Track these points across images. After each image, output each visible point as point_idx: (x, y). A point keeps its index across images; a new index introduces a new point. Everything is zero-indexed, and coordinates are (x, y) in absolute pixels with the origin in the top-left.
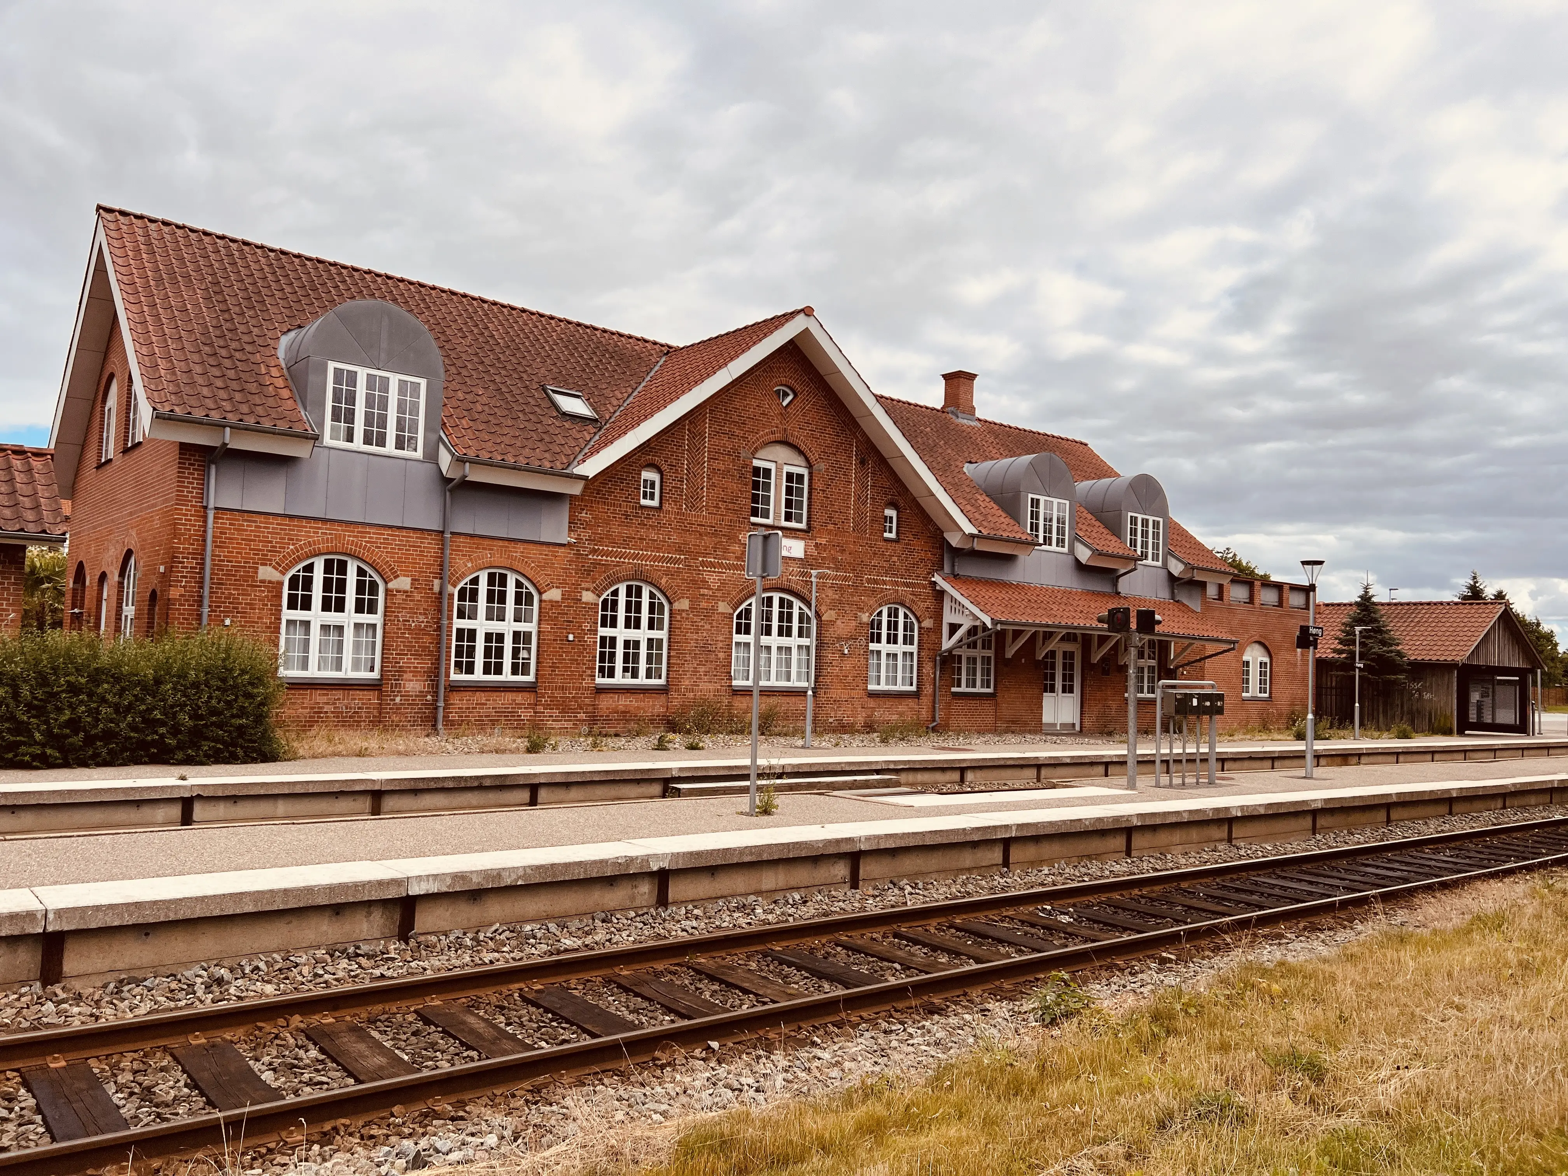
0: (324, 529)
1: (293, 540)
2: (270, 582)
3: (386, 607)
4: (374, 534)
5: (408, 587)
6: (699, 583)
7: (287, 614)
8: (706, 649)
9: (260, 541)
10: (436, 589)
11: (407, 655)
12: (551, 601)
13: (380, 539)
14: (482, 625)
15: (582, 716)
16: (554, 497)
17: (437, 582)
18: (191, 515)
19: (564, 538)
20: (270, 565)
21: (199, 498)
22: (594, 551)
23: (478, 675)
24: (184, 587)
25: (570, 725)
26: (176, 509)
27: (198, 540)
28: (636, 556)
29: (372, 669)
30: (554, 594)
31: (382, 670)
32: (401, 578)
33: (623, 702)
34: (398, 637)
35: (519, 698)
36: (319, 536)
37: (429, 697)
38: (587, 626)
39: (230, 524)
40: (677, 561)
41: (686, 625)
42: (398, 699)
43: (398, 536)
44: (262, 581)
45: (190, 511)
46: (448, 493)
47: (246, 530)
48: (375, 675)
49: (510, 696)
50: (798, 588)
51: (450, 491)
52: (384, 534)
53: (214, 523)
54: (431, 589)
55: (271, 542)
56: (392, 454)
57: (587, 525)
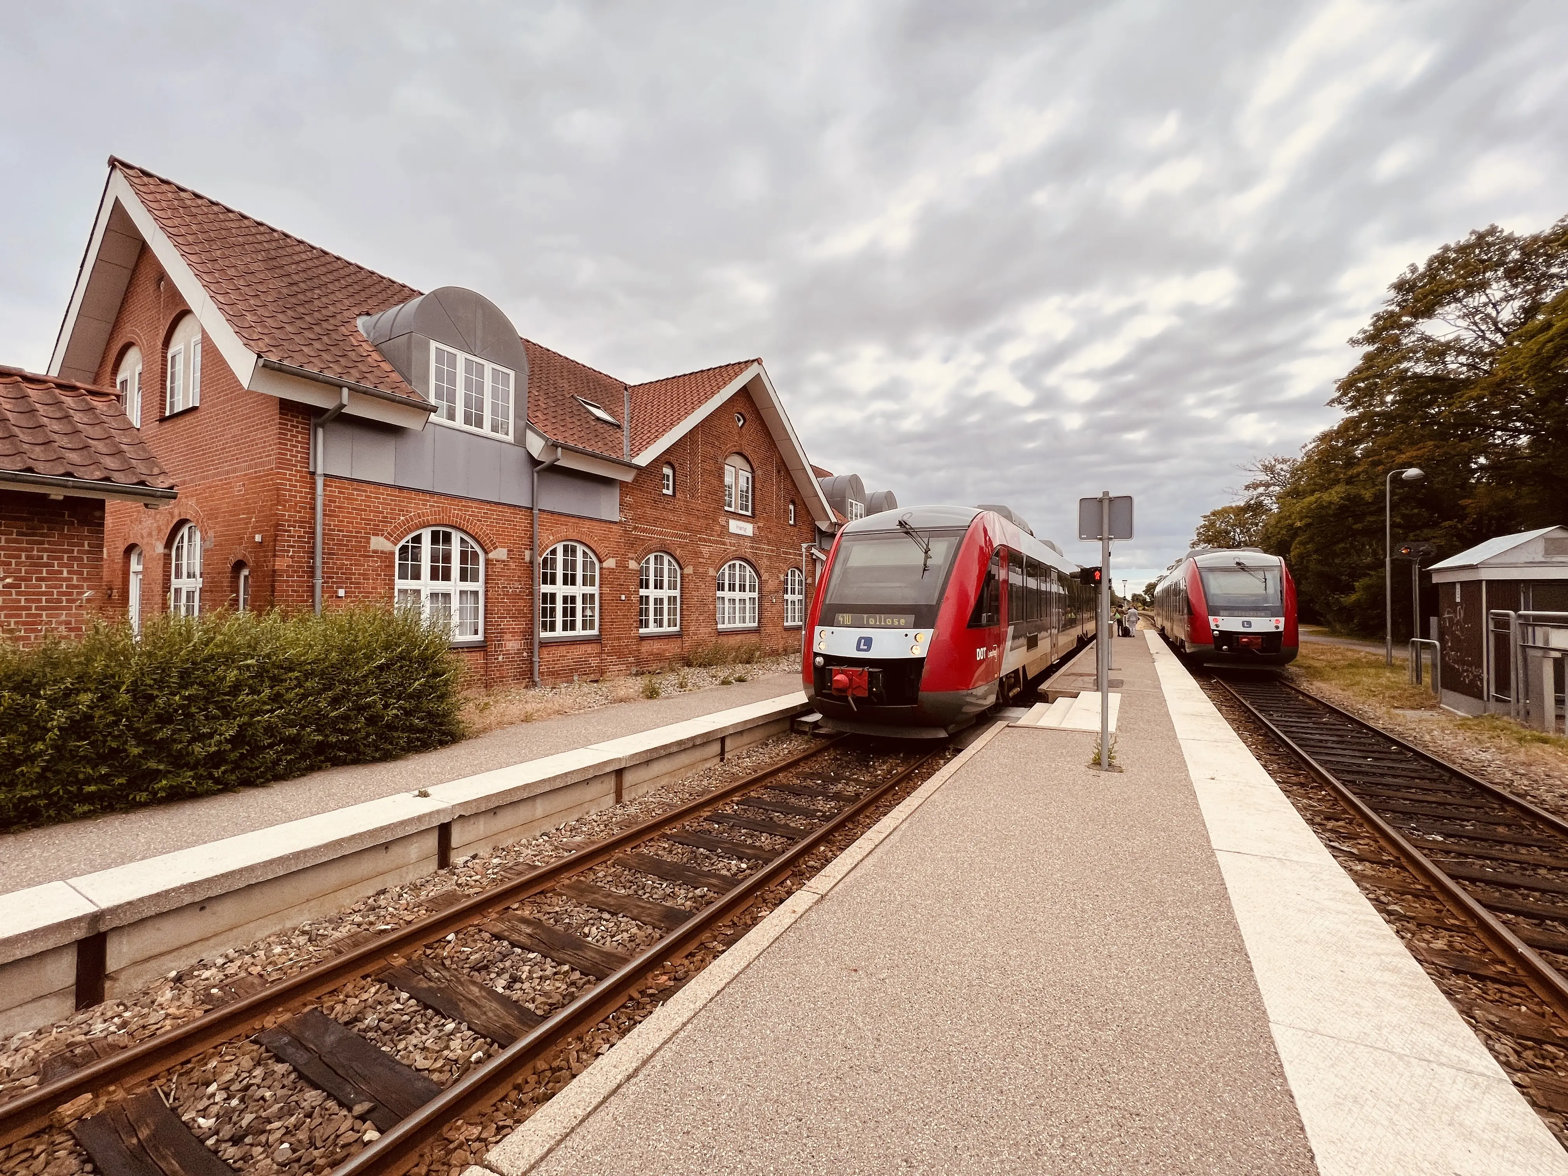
0: (432, 501)
1: (403, 511)
2: (382, 552)
3: (486, 575)
4: (476, 508)
5: (505, 558)
6: (698, 554)
7: (400, 584)
8: (703, 602)
9: (371, 511)
10: (527, 559)
11: (506, 618)
12: (608, 569)
13: (480, 513)
14: (560, 590)
15: (631, 659)
16: (607, 482)
17: (527, 553)
18: (296, 481)
19: (617, 518)
20: (382, 535)
21: (304, 463)
22: (635, 528)
23: (559, 632)
24: (292, 557)
25: (624, 667)
26: (279, 473)
27: (305, 508)
28: (661, 533)
29: (476, 633)
30: (610, 563)
31: (485, 633)
32: (499, 549)
33: (656, 646)
34: (498, 602)
35: (589, 648)
36: (427, 509)
37: (525, 654)
38: (632, 588)
39: (340, 492)
40: (685, 537)
41: (692, 585)
42: (500, 658)
43: (495, 511)
44: (375, 552)
45: (295, 476)
46: (535, 475)
47: (356, 500)
48: (480, 637)
49: (583, 647)
50: (749, 557)
51: (538, 472)
52: (483, 509)
53: (324, 490)
54: (523, 559)
55: (382, 513)
56: (489, 436)
57: (631, 507)
